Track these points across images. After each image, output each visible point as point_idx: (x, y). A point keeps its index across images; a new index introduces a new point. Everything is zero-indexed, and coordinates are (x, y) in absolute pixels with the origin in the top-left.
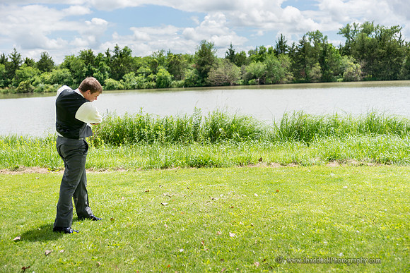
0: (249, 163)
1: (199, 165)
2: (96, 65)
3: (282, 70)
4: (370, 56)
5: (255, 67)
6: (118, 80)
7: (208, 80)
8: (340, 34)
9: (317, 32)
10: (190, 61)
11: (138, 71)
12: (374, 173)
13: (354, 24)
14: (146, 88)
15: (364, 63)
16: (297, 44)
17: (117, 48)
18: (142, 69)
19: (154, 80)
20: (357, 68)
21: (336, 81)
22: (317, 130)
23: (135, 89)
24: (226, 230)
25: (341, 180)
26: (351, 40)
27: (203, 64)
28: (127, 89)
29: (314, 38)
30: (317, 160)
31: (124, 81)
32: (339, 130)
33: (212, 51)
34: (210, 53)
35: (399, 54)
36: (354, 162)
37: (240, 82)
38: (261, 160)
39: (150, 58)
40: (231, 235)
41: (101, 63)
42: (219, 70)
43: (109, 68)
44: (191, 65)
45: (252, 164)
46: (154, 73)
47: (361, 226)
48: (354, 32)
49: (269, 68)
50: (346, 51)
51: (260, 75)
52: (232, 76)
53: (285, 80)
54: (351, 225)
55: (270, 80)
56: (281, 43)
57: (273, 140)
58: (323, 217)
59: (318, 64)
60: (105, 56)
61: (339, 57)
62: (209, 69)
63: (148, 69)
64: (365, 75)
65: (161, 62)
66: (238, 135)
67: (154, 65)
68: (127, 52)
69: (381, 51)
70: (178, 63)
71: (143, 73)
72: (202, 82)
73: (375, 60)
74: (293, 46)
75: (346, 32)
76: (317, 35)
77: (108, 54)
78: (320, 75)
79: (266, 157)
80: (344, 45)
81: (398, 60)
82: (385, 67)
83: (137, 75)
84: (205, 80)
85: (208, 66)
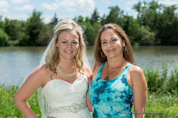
4: (161, 27)
7: (38, 41)
10: (23, 25)
20: (151, 35)
27: (34, 28)
33: (41, 17)
34: (39, 20)
44: (24, 29)
50: (142, 22)
61: (137, 27)
62: (39, 31)
64: (157, 41)
69: (170, 23)
72: (33, 42)
74: (104, 16)
82: (172, 35)
84: (36, 41)
85: (37, 30)
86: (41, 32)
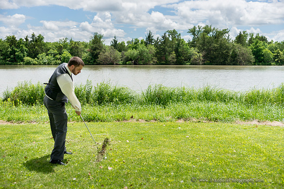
0: (124, 119)
1: (89, 120)
2: (18, 47)
3: (150, 55)
4: (208, 49)
5: (131, 52)
6: (34, 58)
7: (98, 60)
8: (189, 32)
9: (174, 31)
10: (86, 46)
11: (48, 52)
12: (207, 127)
13: (199, 26)
14: (54, 65)
15: (204, 53)
16: (160, 38)
17: (33, 35)
18: (51, 51)
19: (60, 59)
20: (200, 56)
21: (185, 65)
22: (171, 98)
23: (46, 65)
24: (106, 165)
25: (185, 131)
26: (196, 37)
27: (95, 49)
28: (40, 65)
29: (172, 35)
30: (170, 118)
31: (38, 59)
32: (185, 98)
33: (102, 40)
34: (100, 42)
35: (227, 48)
36: (194, 120)
37: (121, 62)
38: (132, 117)
39: (57, 43)
40: (110, 168)
41: (21, 45)
42: (106, 54)
43: (27, 49)
44: (86, 50)
45: (126, 120)
46: (60, 54)
47: (196, 162)
48: (199, 31)
49: (141, 54)
50: (192, 44)
51: (134, 58)
52: (115, 59)
53: (152, 62)
54: (190, 162)
55: (141, 62)
56: (149, 37)
57: (141, 103)
58: (171, 156)
59: (174, 52)
60: (25, 40)
61: (188, 48)
62: (99, 52)
63: (56, 51)
64: (205, 61)
65: (65, 46)
66: (117, 99)
67: (60, 48)
68: (40, 38)
69: (216, 45)
70: (77, 48)
71: (52, 54)
72: (94, 62)
73: (212, 51)
74: (158, 39)
75: (193, 31)
76: (173, 33)
77: (27, 39)
78: (175, 60)
79: (136, 116)
80: (191, 41)
81: (227, 52)
82: (218, 56)
83: (47, 55)
86: (101, 53)
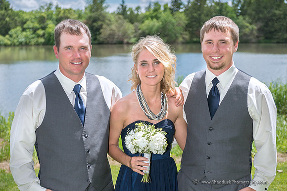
3: (178, 28)
4: (266, 17)
5: (149, 24)
6: (4, 35)
7: (101, 37)
10: (80, 16)
11: (25, 26)
15: (260, 24)
18: (29, 24)
19: (43, 35)
20: (252, 29)
23: (22, 45)
27: (95, 20)
28: (14, 46)
31: (11, 36)
33: (104, 5)
34: (101, 8)
37: (134, 40)
39: (37, 12)
42: (112, 27)
49: (164, 27)
52: (125, 34)
53: (180, 39)
62: (102, 25)
64: (260, 37)
65: (50, 17)
67: (42, 20)
71: (30, 28)
72: (95, 39)
74: (189, 3)
83: (24, 30)
84: (98, 37)
85: (100, 23)
86: (104, 26)
